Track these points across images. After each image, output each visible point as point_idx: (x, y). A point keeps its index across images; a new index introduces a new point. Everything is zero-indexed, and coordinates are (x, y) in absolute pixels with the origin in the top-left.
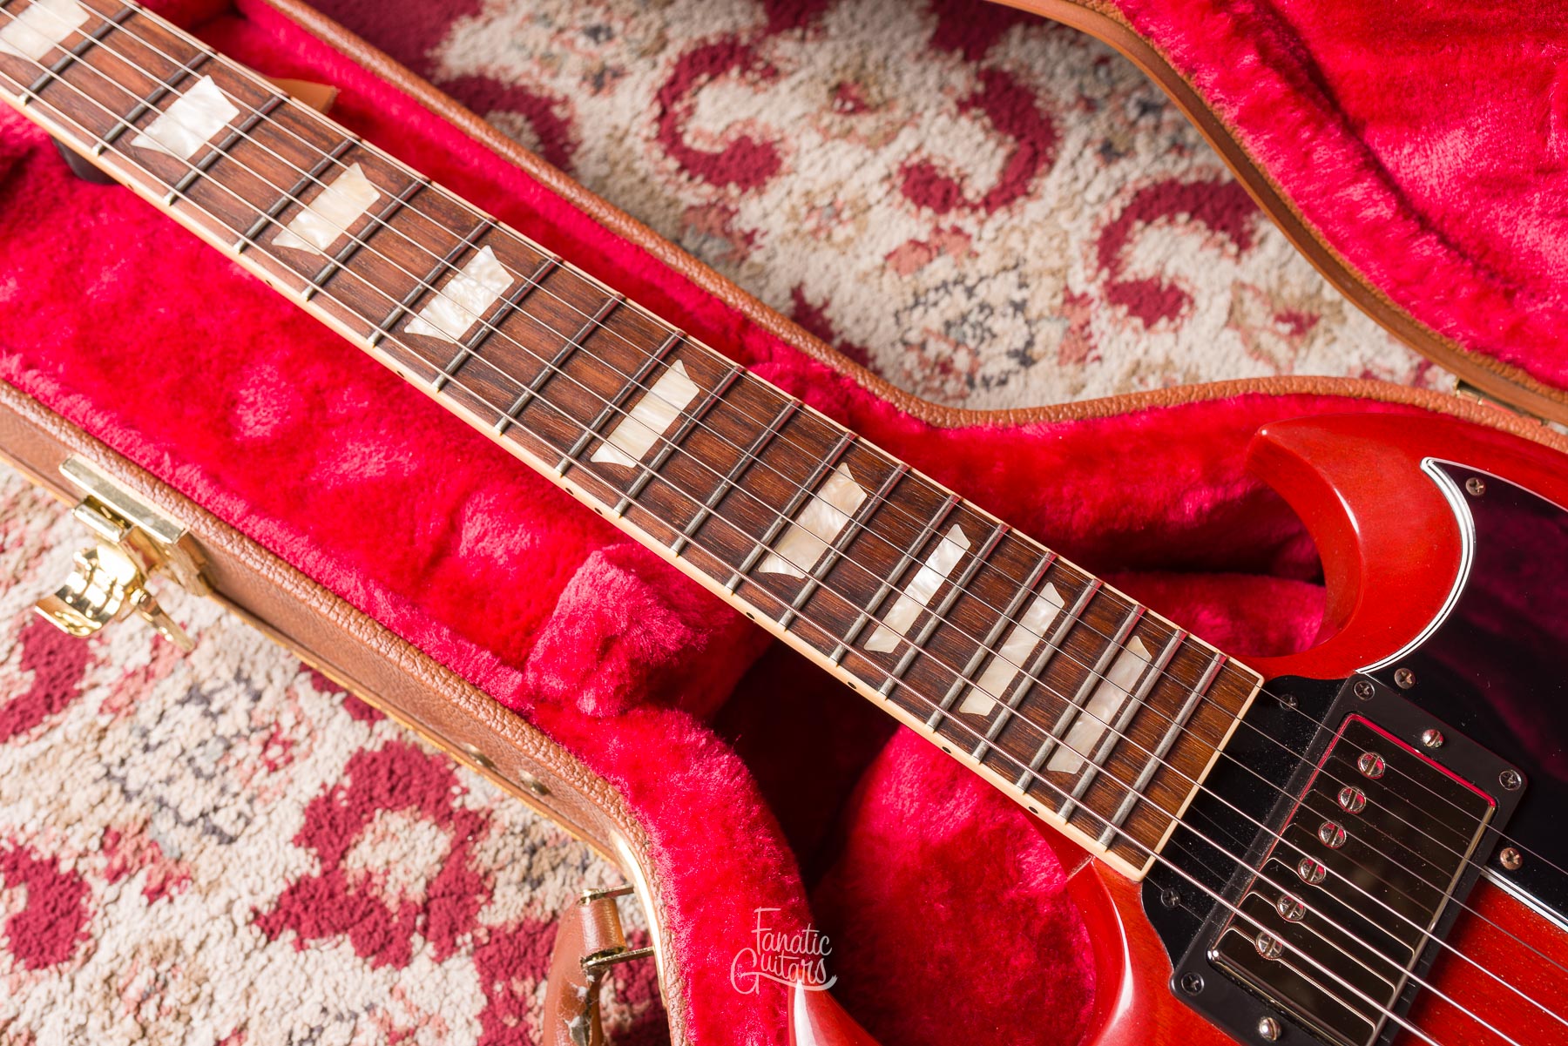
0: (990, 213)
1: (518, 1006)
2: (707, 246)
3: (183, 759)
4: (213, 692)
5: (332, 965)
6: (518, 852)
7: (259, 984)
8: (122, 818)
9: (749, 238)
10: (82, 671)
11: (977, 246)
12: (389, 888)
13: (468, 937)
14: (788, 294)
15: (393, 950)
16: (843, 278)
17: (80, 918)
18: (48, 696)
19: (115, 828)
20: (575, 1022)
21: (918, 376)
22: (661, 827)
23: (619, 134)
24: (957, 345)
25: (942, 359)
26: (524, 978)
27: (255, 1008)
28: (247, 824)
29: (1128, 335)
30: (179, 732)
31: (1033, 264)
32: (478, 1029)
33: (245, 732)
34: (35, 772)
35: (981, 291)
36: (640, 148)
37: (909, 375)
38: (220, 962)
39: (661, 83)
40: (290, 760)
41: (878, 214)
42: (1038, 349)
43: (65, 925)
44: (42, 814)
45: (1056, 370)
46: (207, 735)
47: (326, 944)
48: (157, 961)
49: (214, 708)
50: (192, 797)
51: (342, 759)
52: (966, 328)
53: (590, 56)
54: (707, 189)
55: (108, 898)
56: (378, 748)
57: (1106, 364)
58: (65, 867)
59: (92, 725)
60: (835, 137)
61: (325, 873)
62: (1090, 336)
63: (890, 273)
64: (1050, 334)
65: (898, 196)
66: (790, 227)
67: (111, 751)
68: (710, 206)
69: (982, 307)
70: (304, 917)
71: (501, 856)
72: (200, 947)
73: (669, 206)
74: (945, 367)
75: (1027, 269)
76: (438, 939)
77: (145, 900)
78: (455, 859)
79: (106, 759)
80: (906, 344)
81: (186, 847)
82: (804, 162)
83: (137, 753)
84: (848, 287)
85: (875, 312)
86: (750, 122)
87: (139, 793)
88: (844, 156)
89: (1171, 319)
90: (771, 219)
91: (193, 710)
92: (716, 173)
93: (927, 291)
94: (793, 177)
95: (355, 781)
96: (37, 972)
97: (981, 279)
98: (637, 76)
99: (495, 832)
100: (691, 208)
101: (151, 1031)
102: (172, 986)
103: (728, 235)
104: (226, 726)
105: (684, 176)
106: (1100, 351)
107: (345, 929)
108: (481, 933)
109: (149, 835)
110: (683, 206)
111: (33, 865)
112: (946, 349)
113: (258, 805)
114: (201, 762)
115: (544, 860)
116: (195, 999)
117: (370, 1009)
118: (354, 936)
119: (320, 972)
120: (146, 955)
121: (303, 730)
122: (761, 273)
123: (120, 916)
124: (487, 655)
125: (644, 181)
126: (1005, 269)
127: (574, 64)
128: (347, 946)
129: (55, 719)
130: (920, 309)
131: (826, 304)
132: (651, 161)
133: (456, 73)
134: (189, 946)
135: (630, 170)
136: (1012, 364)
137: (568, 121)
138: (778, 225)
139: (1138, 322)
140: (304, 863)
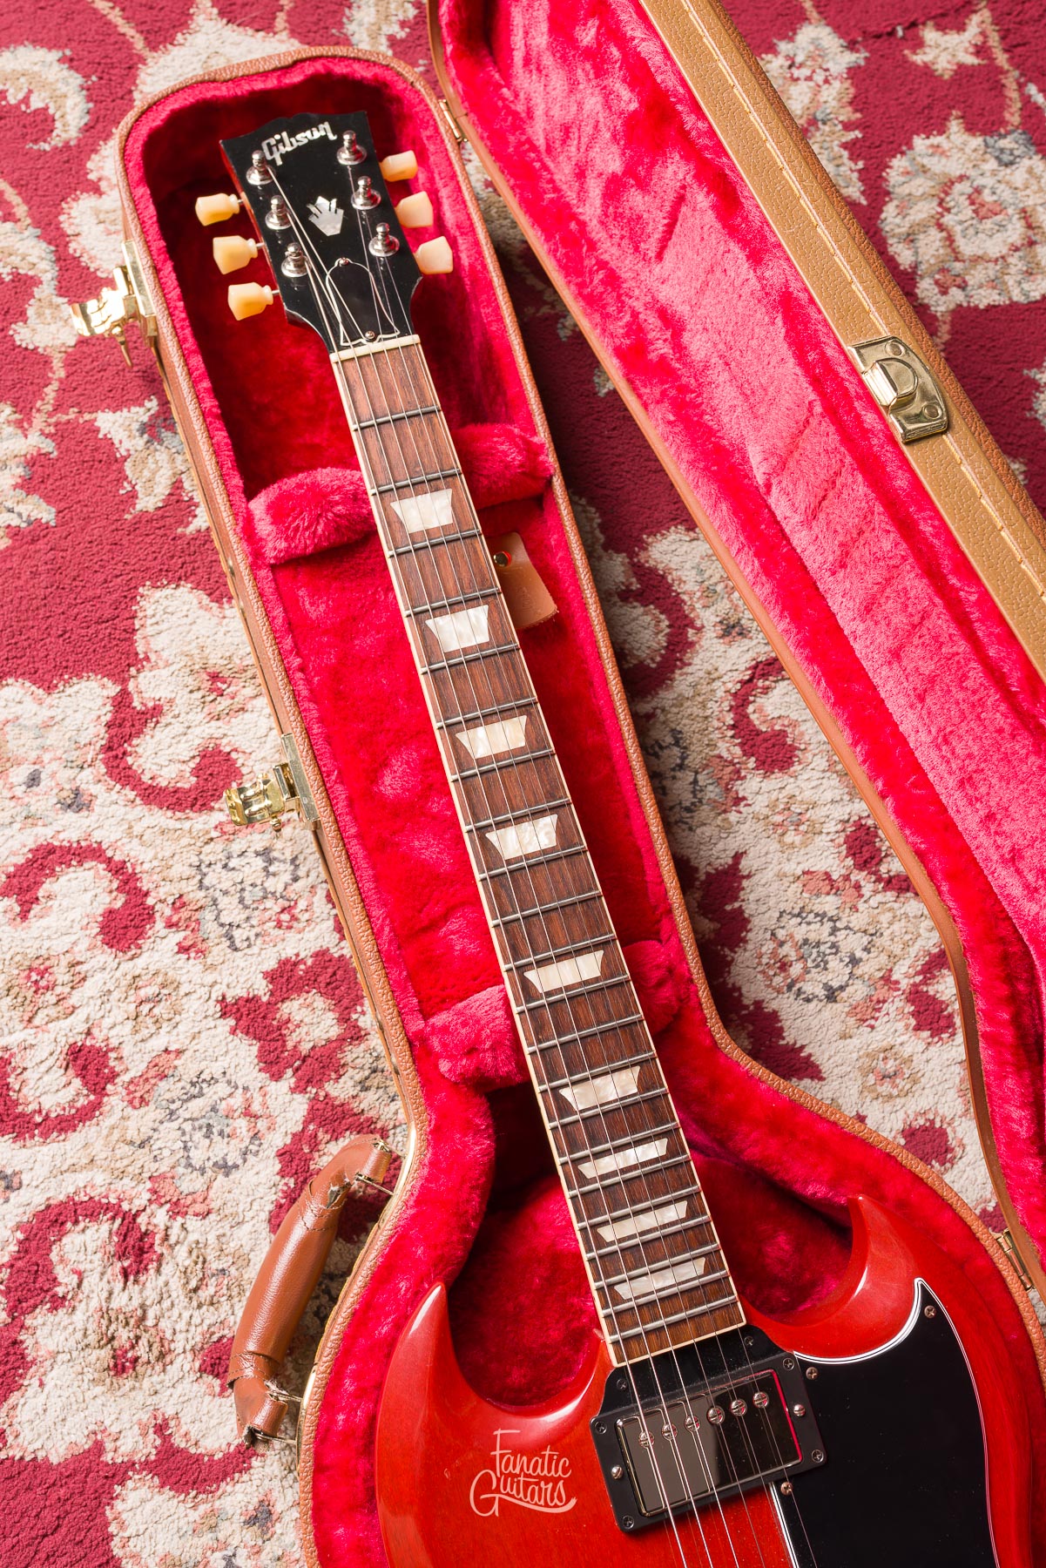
0: (885, 889)
1: (315, 1145)
2: (710, 788)
3: (239, 887)
4: (275, 859)
5: (242, 1053)
6: (367, 1066)
7: (202, 1035)
8: (191, 895)
9: (738, 800)
10: (220, 797)
11: (861, 906)
12: (294, 1035)
13: (314, 1091)
14: (733, 854)
15: (275, 1069)
16: (771, 866)
17: (140, 935)
18: (196, 799)
19: (185, 899)
20: (335, 1188)
21: (765, 960)
22: (434, 1154)
23: (715, 675)
24: (801, 958)
25: (785, 960)
26: (327, 1132)
27: (193, 1047)
28: (249, 946)
29: (900, 1025)
30: (246, 869)
31: (884, 941)
32: (288, 1140)
33: (278, 895)
34: (165, 837)
35: (841, 935)
36: (720, 693)
37: (760, 956)
38: (192, 1010)
39: (762, 658)
40: (290, 928)
41: (823, 840)
42: (844, 995)
43: (132, 933)
44: (155, 863)
45: (844, 1015)
46: (259, 882)
47: (246, 1041)
48: (163, 986)
49: (272, 869)
50: (231, 911)
51: (315, 948)
52: (815, 950)
53: (736, 608)
54: (737, 751)
55: (160, 934)
56: (336, 955)
57: (874, 1034)
58: (150, 901)
59: (207, 832)
60: (837, 772)
61: (269, 1003)
62: (879, 1010)
63: (799, 885)
64: (858, 991)
65: (842, 840)
66: (766, 811)
67: (207, 855)
68: (732, 763)
69: (833, 945)
70: (244, 1017)
71: (357, 1061)
72: (186, 995)
73: (708, 745)
74: (784, 966)
75: (878, 941)
76: (299, 1080)
77: (176, 949)
78: (334, 1045)
79: (202, 857)
80: (773, 934)
81: (212, 936)
82: (805, 776)
83: (219, 865)
84: (769, 875)
85: (772, 902)
86: (794, 724)
87: (208, 889)
88: (832, 788)
89: (932, 1036)
90: (759, 797)
91: (259, 863)
92: (750, 742)
93: (811, 911)
94: (792, 780)
95: (314, 963)
96: (105, 947)
97: (847, 928)
98: (755, 642)
99: (363, 1046)
100: (720, 757)
101: (140, 1019)
102: (163, 1003)
103: (728, 790)
104: (271, 884)
105: (731, 733)
106: (877, 1024)
107: (260, 1040)
108: (322, 1094)
109: (198, 915)
110: (716, 752)
111: (135, 888)
112: (793, 956)
113: (259, 941)
114: (246, 894)
115: (377, 1079)
116: (169, 1020)
117: (246, 1089)
118: (262, 1047)
119: (234, 1052)
120: (160, 979)
121: (306, 916)
122: (727, 829)
123: (160, 947)
124: (415, 1001)
125: (706, 717)
126: (865, 932)
127: (723, 606)
128: (255, 1049)
129: (192, 815)
130: (799, 920)
131: (749, 876)
132: (720, 709)
133: (652, 563)
134: (183, 990)
135: (704, 705)
136: (822, 993)
137: (692, 644)
138: (760, 805)
139: (913, 1022)
140: (262, 989)
